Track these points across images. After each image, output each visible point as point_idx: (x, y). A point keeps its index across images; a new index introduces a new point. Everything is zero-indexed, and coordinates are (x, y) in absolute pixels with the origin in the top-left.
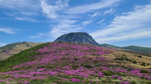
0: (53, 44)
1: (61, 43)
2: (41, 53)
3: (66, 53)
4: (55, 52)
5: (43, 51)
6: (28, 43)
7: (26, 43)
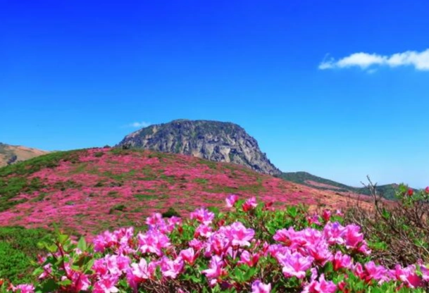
0: (97, 156)
1: (127, 154)
2: (43, 186)
3: (138, 191)
4: (99, 185)
5: (53, 176)
6: (12, 148)
7: (5, 149)
